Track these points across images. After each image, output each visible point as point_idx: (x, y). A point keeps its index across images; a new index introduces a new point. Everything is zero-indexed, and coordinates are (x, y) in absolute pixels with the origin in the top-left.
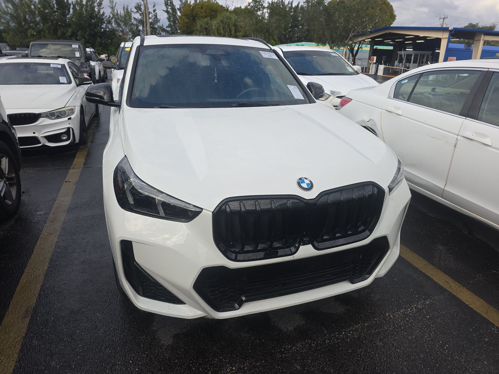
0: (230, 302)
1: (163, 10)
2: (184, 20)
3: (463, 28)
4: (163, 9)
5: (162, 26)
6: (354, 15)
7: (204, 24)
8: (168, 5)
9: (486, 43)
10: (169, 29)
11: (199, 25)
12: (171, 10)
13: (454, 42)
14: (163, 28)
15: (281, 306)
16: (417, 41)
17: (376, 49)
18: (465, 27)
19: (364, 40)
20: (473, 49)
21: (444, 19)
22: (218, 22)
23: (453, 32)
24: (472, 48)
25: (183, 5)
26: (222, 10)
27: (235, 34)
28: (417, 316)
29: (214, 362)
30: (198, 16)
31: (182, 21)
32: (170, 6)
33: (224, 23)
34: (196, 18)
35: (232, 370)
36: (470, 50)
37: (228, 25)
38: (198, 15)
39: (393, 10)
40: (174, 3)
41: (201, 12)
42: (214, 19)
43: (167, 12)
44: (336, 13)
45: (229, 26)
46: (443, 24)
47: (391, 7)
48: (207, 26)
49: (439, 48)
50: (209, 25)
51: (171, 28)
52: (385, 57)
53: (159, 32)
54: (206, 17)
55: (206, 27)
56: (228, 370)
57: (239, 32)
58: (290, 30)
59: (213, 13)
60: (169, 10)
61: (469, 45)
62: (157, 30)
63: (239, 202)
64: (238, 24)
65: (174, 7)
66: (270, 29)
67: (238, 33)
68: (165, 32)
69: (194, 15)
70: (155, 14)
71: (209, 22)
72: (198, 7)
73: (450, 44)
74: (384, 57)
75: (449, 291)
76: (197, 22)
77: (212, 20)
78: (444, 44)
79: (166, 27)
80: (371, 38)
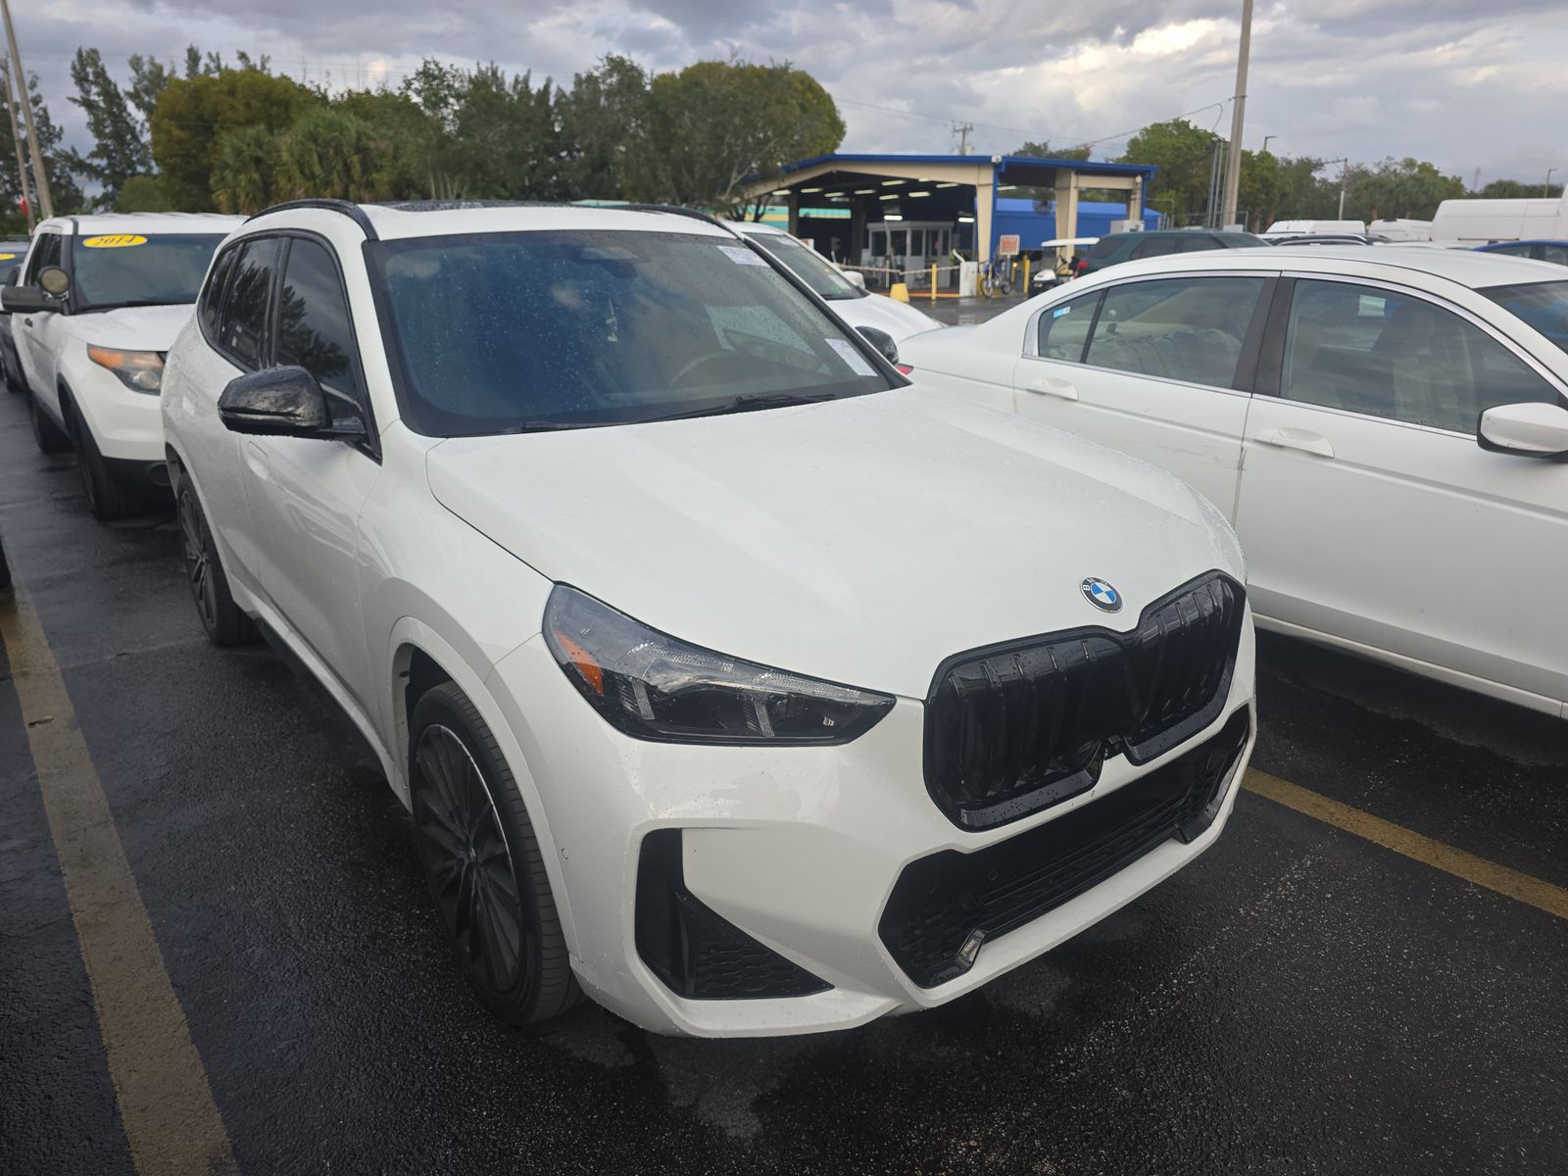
0: (945, 955)
1: (70, 99)
2: (168, 132)
3: (1012, 158)
4: (71, 96)
5: (71, 153)
6: (737, 120)
7: (249, 145)
8: (86, 80)
9: (1083, 196)
10: (103, 162)
11: (227, 150)
12: (101, 98)
13: (1008, 195)
14: (76, 160)
15: (1061, 938)
16: (912, 195)
17: (807, 219)
18: (1016, 153)
19: (770, 194)
20: (1054, 213)
21: (964, 131)
22: (299, 137)
23: (1003, 169)
24: (1052, 211)
25: (145, 83)
26: (305, 102)
27: (365, 178)
28: (1305, 899)
29: (911, 1143)
30: (219, 119)
31: (163, 136)
32: (95, 83)
33: (320, 141)
34: (216, 126)
35: (970, 1148)
36: (1048, 216)
37: (335, 149)
38: (218, 114)
39: (834, 108)
40: (111, 74)
41: (233, 108)
42: (283, 130)
43: (88, 104)
44: (684, 114)
45: (338, 151)
46: (963, 146)
47: (828, 98)
48: (260, 153)
49: (972, 212)
50: (265, 147)
51: (109, 157)
52: (838, 240)
53: (62, 172)
54: (250, 122)
55: (255, 154)
56: (960, 1152)
57: (378, 171)
58: (531, 163)
59: (275, 108)
60: (94, 97)
61: (1045, 200)
62: (56, 168)
63: (977, 663)
64: (372, 145)
65: (112, 87)
66: (489, 161)
67: (375, 176)
68: (85, 174)
69: (206, 117)
70: (41, 113)
71: (266, 140)
72: (216, 89)
73: (999, 201)
74: (834, 240)
75: (1336, 828)
76: (222, 138)
77: (276, 132)
78: (984, 202)
79: (87, 154)
80: (789, 188)
